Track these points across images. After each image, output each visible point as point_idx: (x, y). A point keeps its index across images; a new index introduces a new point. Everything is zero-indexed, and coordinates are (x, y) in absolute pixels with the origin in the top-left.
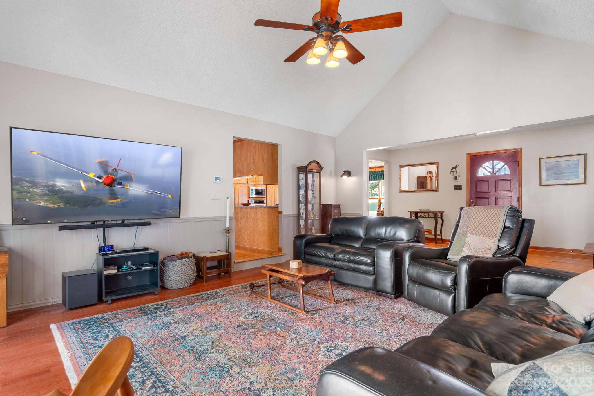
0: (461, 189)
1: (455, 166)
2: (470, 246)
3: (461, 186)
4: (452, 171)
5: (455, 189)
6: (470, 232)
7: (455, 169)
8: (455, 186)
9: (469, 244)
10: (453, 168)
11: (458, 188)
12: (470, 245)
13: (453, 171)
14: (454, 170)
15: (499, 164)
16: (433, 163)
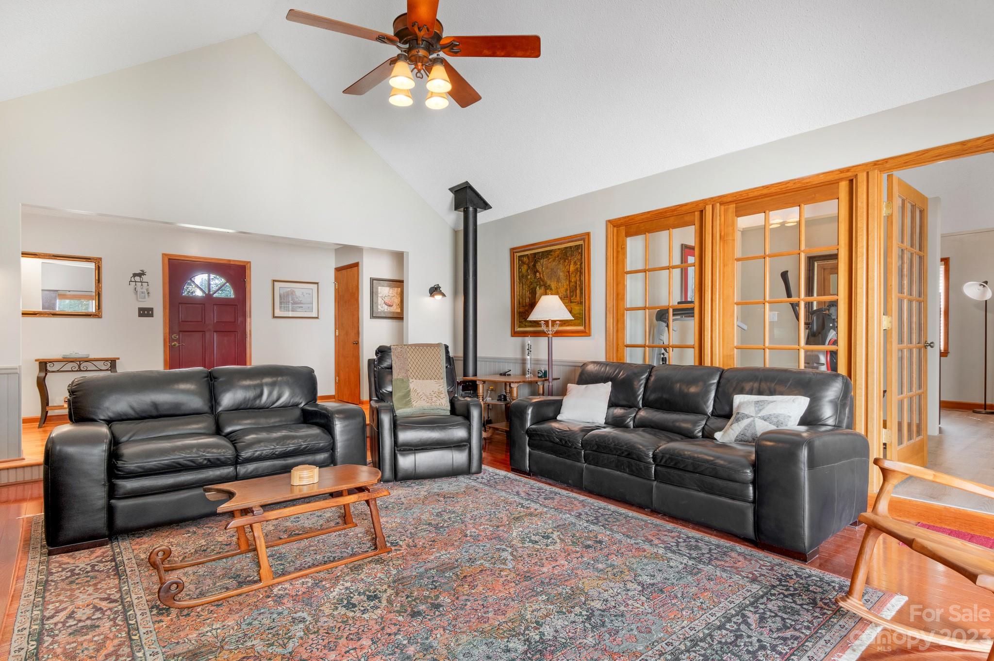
0: (152, 315)
1: (138, 272)
2: (418, 394)
3: (152, 309)
4: (133, 279)
5: (140, 315)
6: (412, 376)
7: (139, 278)
8: (140, 309)
9: (415, 391)
10: (135, 275)
11: (145, 312)
12: (418, 392)
13: (136, 282)
14: (137, 279)
15: (217, 281)
16: (87, 259)
